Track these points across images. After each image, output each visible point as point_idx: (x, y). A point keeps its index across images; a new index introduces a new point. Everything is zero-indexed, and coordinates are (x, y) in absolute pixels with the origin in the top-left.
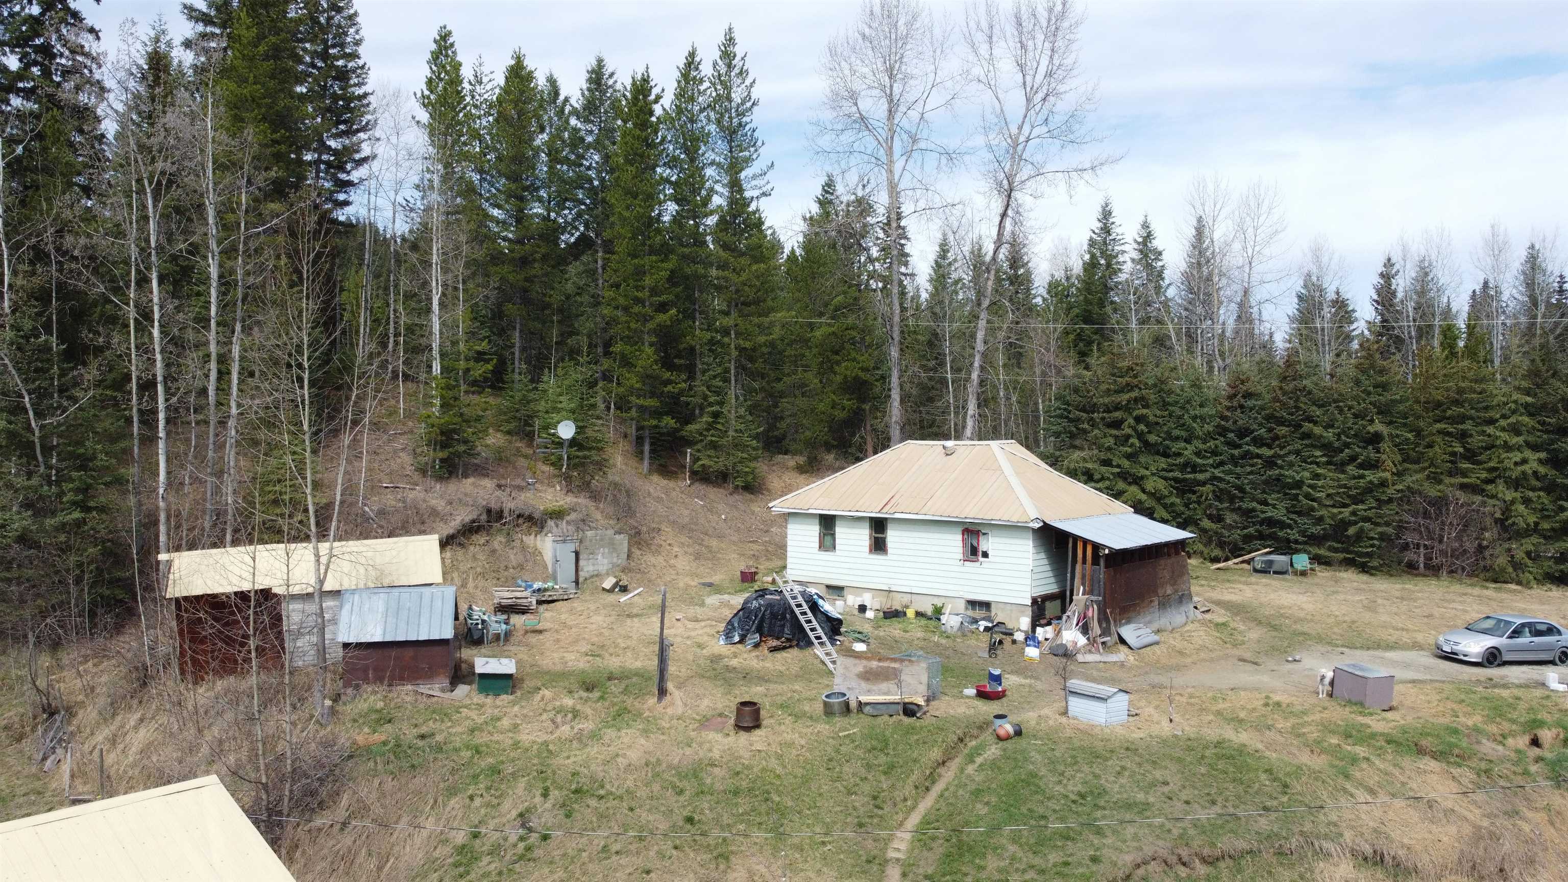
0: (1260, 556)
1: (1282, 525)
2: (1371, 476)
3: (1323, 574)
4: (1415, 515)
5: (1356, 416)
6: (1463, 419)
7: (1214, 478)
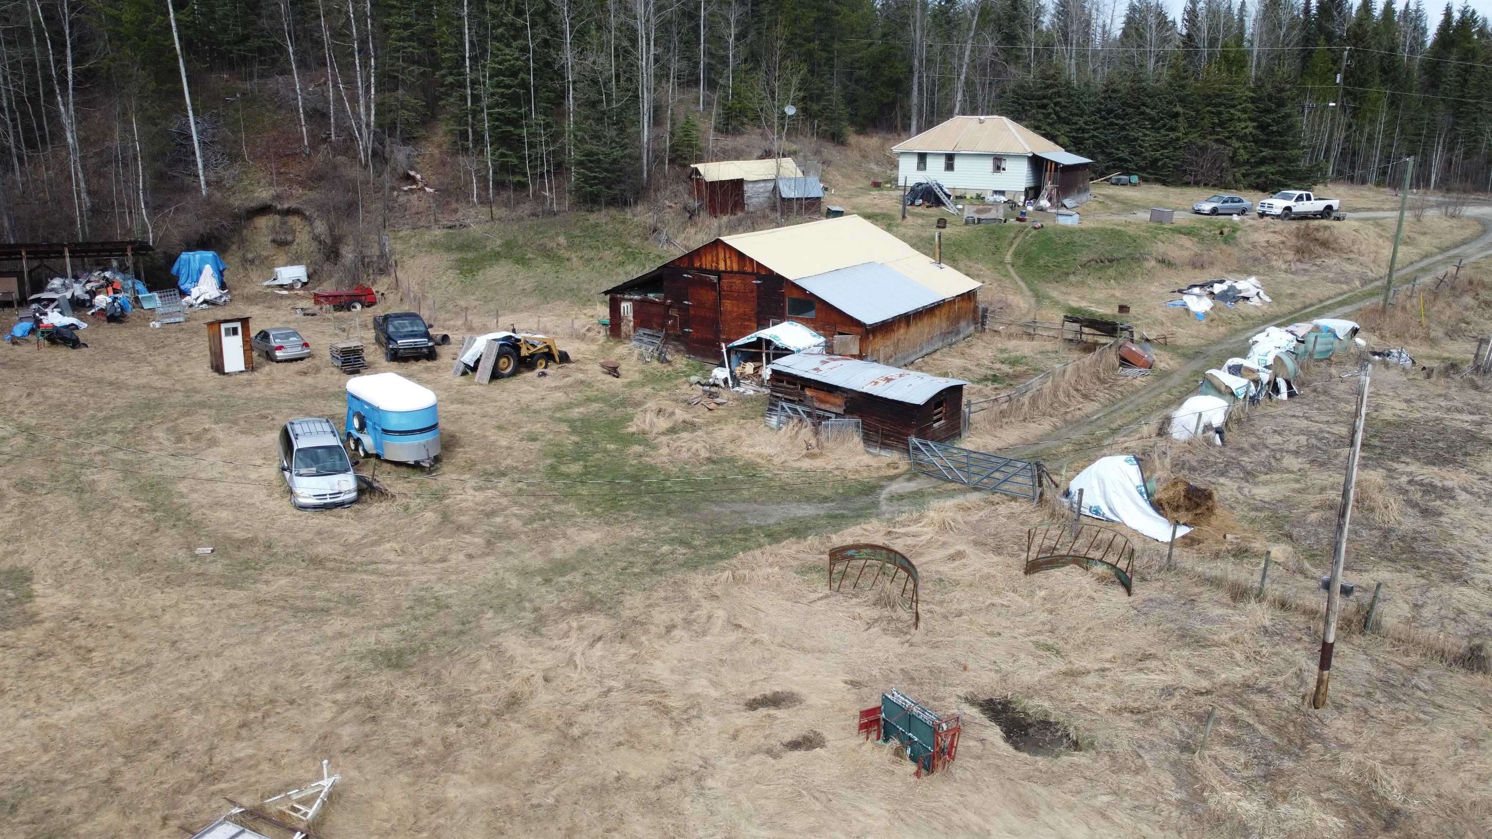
0: (1114, 176)
1: (1126, 161)
2: (1173, 135)
3: (1145, 186)
4: (1192, 155)
5: (1168, 103)
6: (1221, 104)
7: (1094, 136)
